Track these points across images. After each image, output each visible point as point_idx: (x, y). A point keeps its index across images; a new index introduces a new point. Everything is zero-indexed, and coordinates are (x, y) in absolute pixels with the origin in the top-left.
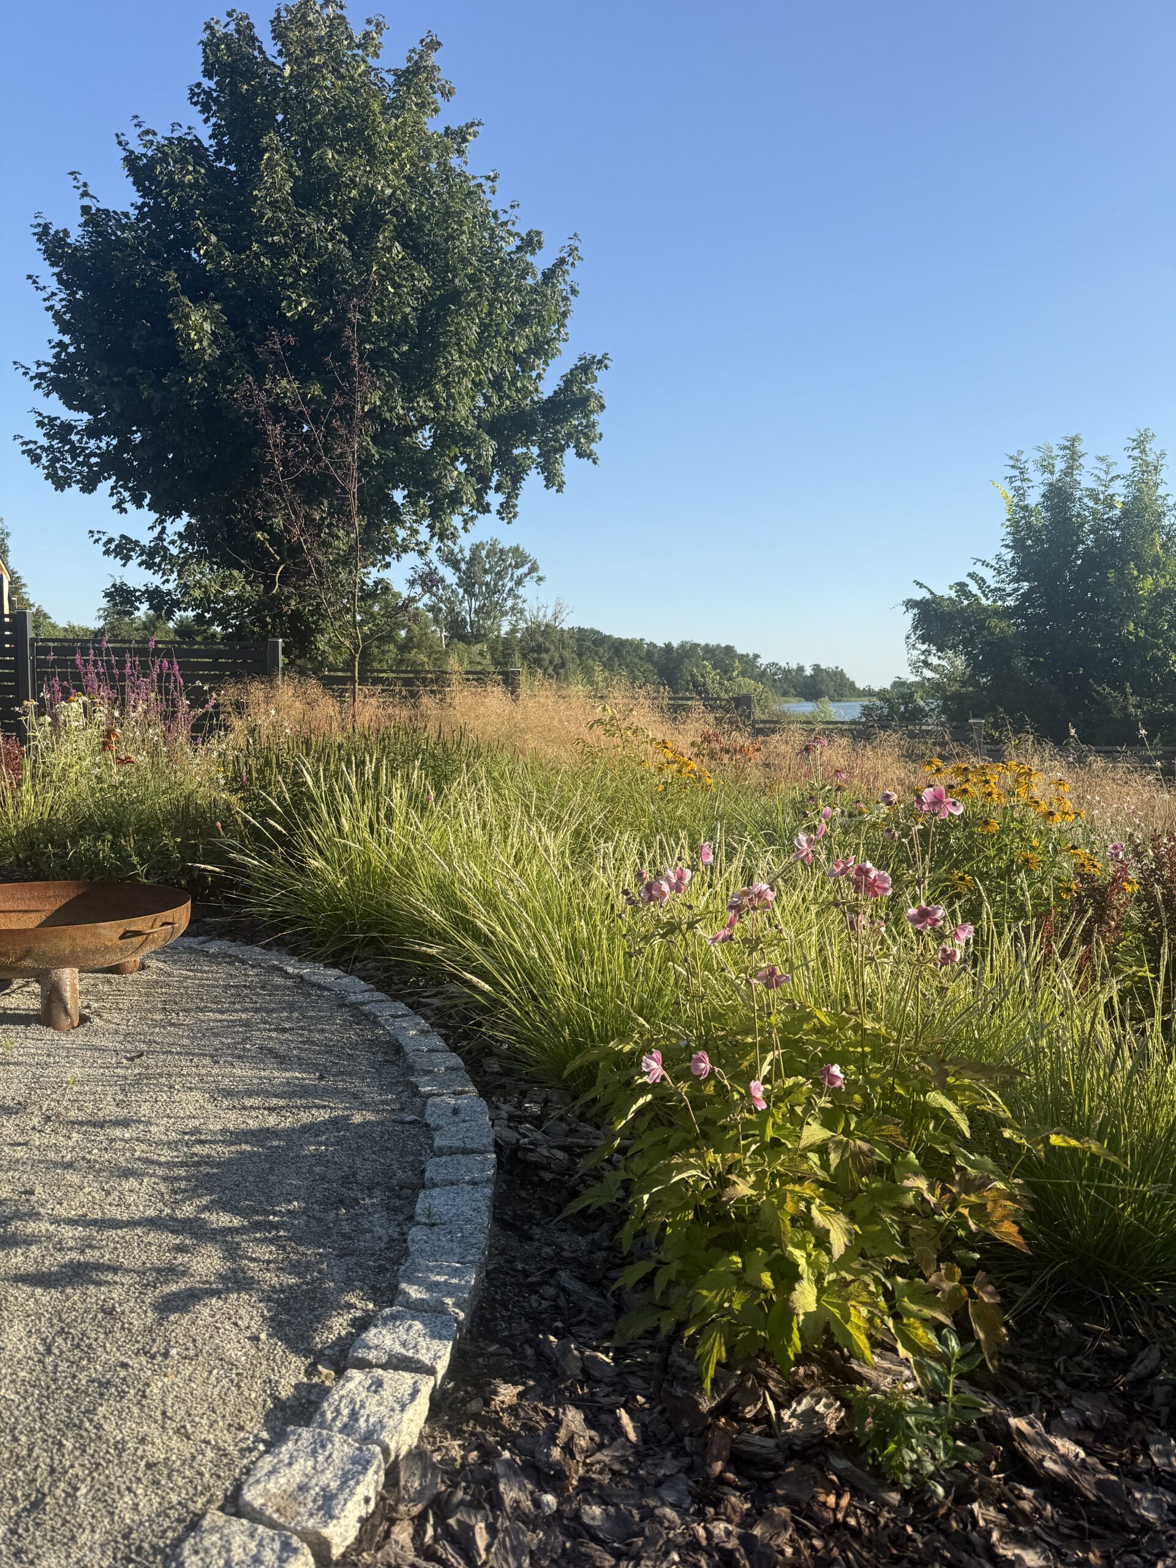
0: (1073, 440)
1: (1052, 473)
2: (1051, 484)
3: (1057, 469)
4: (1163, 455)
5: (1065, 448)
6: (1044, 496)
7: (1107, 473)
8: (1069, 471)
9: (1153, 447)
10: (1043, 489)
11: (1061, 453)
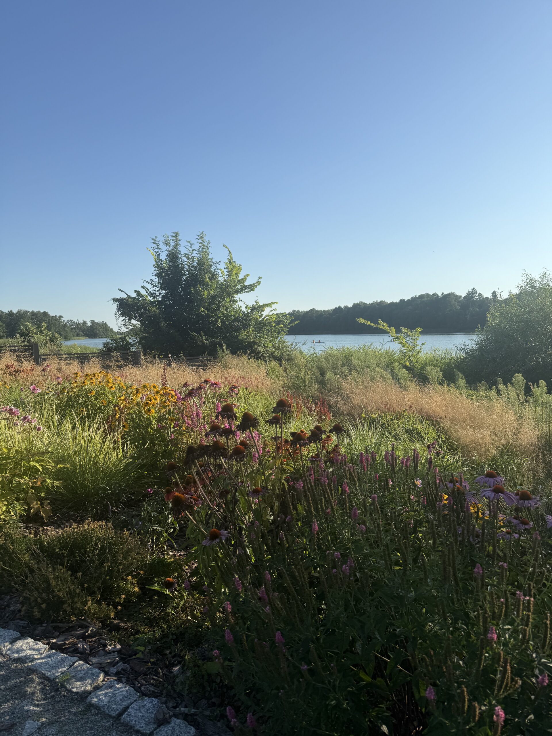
0: (177, 234)
1: (170, 246)
2: (169, 251)
3: (171, 245)
4: (209, 243)
5: (173, 237)
6: (167, 256)
7: (191, 247)
8: (176, 246)
9: (206, 239)
10: (166, 253)
11: (172, 239)
